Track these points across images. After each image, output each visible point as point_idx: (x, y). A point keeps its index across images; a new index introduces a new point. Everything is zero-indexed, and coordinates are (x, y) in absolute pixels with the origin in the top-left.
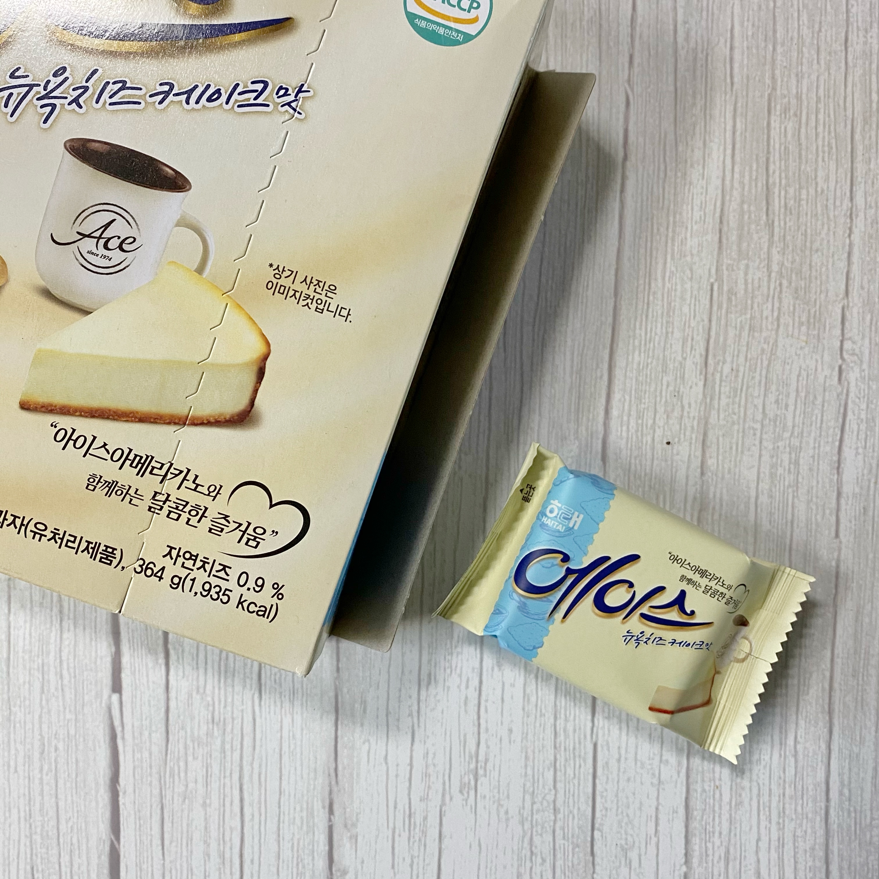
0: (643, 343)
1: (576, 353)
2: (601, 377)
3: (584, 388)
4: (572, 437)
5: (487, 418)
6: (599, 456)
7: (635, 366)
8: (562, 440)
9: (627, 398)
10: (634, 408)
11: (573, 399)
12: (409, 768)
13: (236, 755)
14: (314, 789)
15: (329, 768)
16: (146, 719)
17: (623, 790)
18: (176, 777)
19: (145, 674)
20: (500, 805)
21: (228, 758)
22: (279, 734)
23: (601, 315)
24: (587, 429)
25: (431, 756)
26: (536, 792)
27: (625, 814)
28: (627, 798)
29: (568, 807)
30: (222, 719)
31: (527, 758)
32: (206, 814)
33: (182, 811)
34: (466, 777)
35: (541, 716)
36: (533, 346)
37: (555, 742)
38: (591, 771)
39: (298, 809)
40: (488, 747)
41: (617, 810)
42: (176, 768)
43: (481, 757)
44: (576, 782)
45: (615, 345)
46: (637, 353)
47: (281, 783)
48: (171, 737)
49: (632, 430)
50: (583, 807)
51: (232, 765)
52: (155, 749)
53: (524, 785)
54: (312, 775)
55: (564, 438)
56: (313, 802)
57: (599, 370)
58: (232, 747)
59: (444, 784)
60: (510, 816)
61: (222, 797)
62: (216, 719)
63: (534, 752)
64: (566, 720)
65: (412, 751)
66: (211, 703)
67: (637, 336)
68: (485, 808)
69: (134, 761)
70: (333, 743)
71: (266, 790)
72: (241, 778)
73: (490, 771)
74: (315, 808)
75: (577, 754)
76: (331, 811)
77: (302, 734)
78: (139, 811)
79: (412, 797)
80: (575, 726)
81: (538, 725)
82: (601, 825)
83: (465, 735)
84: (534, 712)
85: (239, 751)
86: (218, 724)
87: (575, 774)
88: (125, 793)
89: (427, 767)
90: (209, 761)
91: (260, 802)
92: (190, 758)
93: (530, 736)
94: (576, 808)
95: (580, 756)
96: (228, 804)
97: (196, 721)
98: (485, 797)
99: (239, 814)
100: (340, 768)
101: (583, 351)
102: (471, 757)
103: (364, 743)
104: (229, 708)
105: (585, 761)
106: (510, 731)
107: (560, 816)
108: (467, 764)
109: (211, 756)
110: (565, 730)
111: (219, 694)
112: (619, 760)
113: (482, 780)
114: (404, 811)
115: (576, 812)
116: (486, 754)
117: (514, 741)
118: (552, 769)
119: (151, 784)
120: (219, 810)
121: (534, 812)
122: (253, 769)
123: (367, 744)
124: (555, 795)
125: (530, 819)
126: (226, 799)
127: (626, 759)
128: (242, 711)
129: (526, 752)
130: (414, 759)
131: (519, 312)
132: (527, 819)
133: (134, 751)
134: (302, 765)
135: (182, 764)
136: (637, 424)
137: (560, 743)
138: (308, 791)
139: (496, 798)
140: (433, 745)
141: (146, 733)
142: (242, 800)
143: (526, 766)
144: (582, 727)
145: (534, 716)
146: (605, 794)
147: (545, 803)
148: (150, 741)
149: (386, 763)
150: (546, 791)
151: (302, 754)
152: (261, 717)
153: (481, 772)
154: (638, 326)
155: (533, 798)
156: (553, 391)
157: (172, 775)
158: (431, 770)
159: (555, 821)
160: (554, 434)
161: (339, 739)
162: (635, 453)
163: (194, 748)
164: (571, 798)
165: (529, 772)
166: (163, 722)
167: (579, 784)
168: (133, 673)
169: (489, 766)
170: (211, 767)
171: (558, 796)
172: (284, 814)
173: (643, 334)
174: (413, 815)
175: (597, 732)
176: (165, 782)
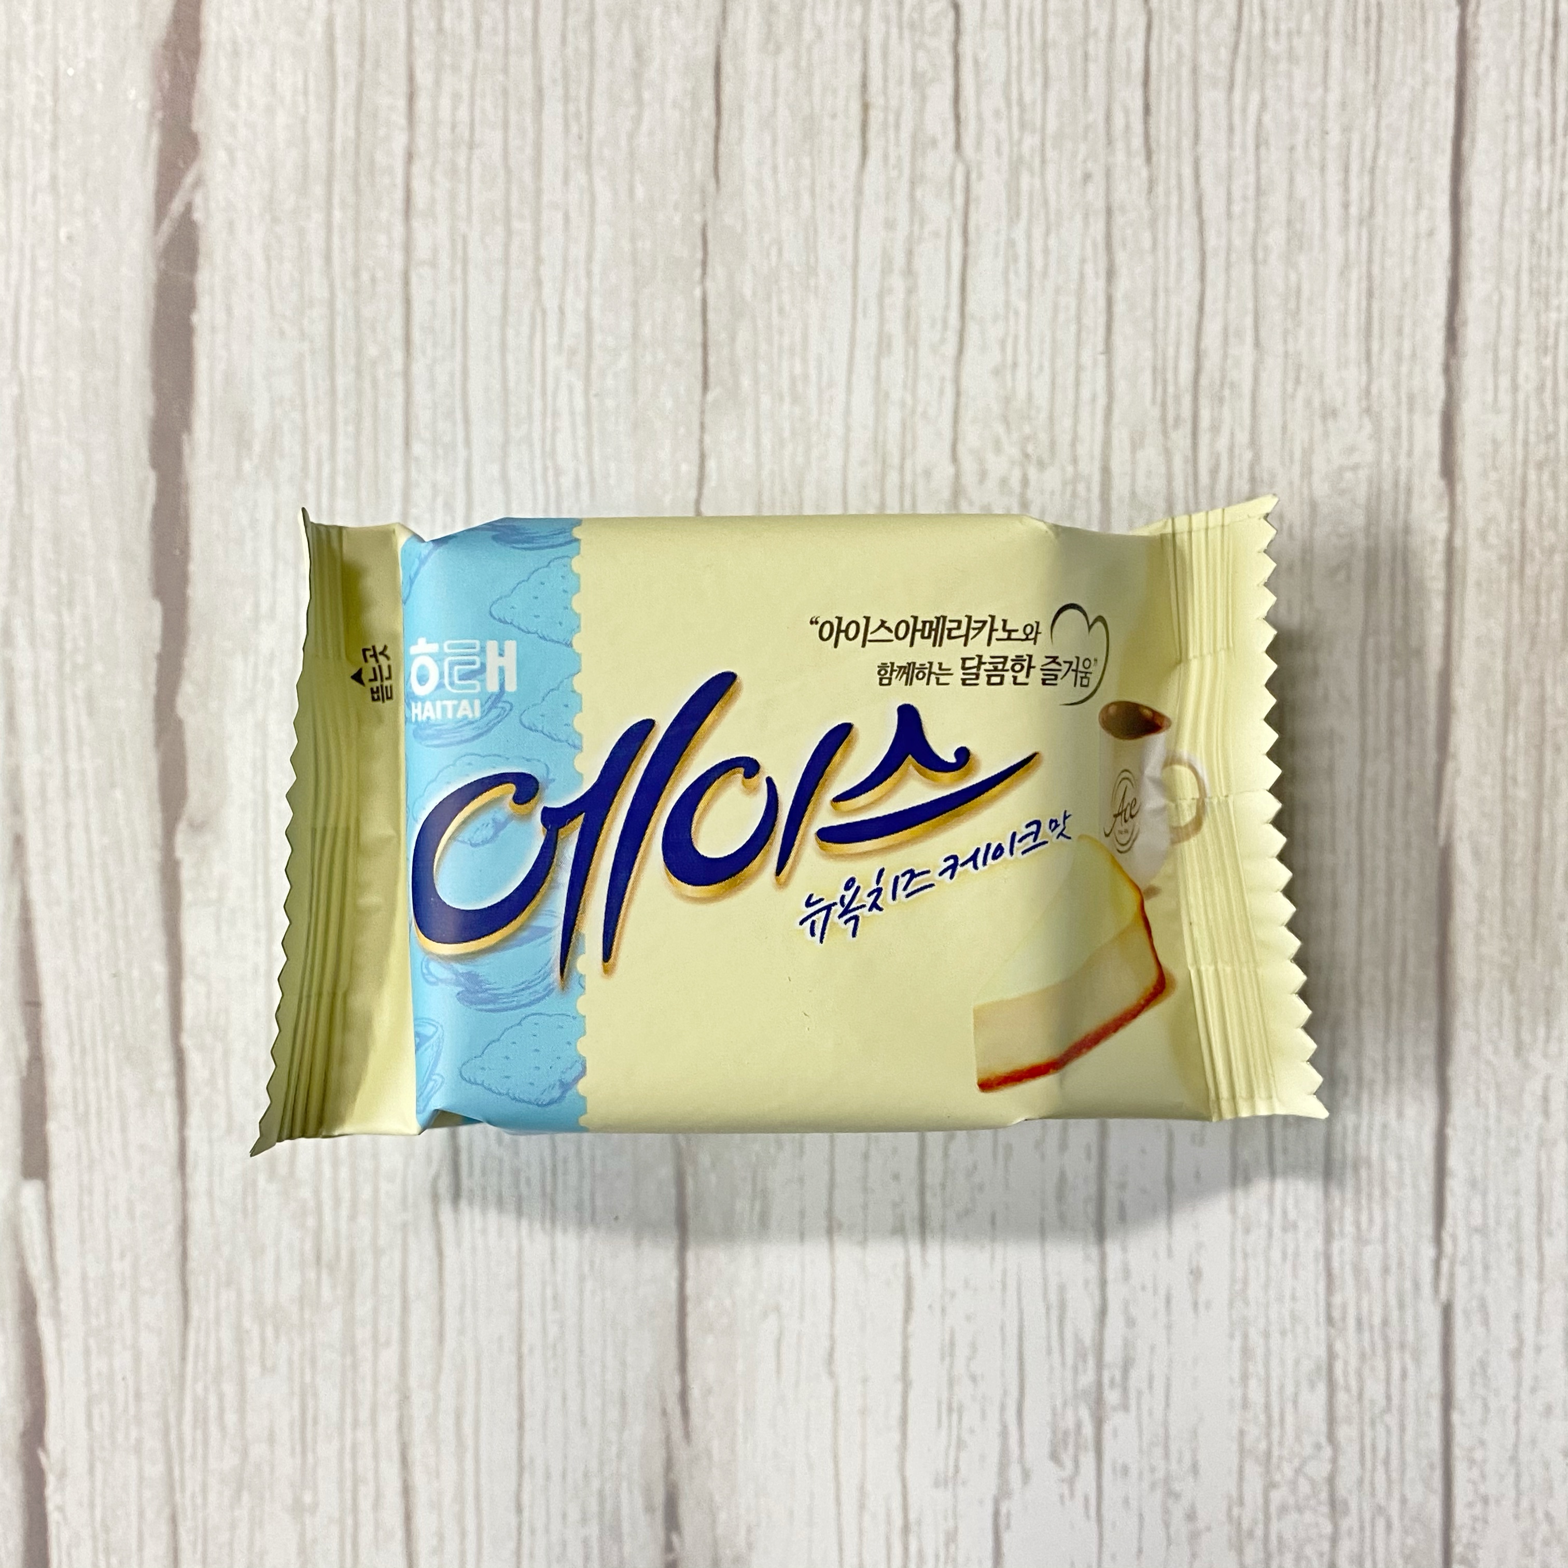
0: (1546, 135)
1: (1355, 167)
2: (1431, 233)
3: (1383, 268)
4: (1354, 408)
5: (1102, 359)
6: (1435, 464)
7: (1528, 202)
8: (1324, 418)
9: (1509, 293)
10: (1529, 322)
11: (1353, 296)
12: (899, 1387)
13: (389, 1357)
14: (619, 1456)
15: (662, 1395)
16: (122, 1256)
17: (1533, 1442)
18: (214, 1429)
19: (116, 1125)
20: (1171, 1494)
21: (366, 1369)
22: (513, 1296)
23: (1423, 57)
24: (1396, 386)
25: (962, 1351)
26: (1276, 1452)
27: (1540, 1515)
28: (1547, 1466)
29: (1373, 1494)
30: (344, 1254)
31: (1246, 1352)
32: (302, 1535)
33: (233, 1527)
34: (1070, 1413)
35: (1285, 1230)
36: (1230, 146)
37: (1329, 1305)
38: (1437, 1387)
39: (574, 1514)
40: (1131, 1322)
41: (1517, 1503)
42: (213, 1400)
43: (1113, 1354)
44: (1392, 1420)
45: (1466, 143)
46: (1530, 164)
47: (521, 1438)
48: (195, 1311)
49: (1527, 387)
50: (1415, 1494)
51: (375, 1384)
52: (150, 1345)
53: (1242, 1433)
54: (613, 1414)
55: (1330, 413)
56: (618, 1496)
57: (1424, 214)
58: (375, 1337)
59: (1004, 1434)
60: (1201, 1524)
61: (349, 1484)
62: (326, 1256)
63: (1267, 1335)
64: (1360, 1240)
65: (906, 1337)
66: (311, 1204)
67: (1530, 114)
68: (1126, 1501)
69: (88, 1383)
70: (673, 1318)
71: (477, 1461)
72: (403, 1425)
73: (1140, 1393)
74: (625, 1511)
75: (1394, 1336)
76: (672, 1521)
77: (581, 1292)
78: (107, 1530)
79: (909, 1473)
80: (1386, 1256)
81: (1276, 1255)
82: (1472, 1546)
83: (1062, 1289)
84: (1265, 1217)
85: (395, 1347)
86: (332, 1269)
87: (1388, 1398)
88: (62, 1475)
89: (951, 1383)
90: (308, 1378)
91: (460, 1497)
92: (253, 1371)
93: (1254, 1290)
94: (1396, 1496)
95: (1402, 1346)
96: (365, 1505)
97: (270, 1257)
98: (1125, 1470)
99: (399, 1534)
100: (695, 1392)
101: (1375, 158)
102: (1081, 1355)
103: (765, 1315)
104: (364, 1221)
105: (1417, 1360)
106: (1196, 1274)
107: (1349, 1522)
108: (1069, 1374)
109: (313, 1362)
110: (1357, 1270)
111: (335, 1178)
112: (1517, 1354)
113: (1115, 1421)
114: (888, 1515)
115: (1394, 1509)
116: (1127, 1345)
117: (1208, 1305)
118: (1322, 1388)
119: (138, 1449)
120: (341, 1522)
121: (1273, 1509)
122: (437, 1399)
123: (772, 1319)
124: (1334, 1460)
125: (1259, 1532)
126: (362, 1489)
127: (1538, 1349)
128: (405, 1225)
129: (1246, 1336)
130: (913, 1361)
131: (1187, 50)
132: (1251, 1534)
133: (87, 1352)
134: (582, 1384)
135: (229, 1389)
136: (1541, 369)
137: (1344, 1307)
138: (602, 1464)
139: (1160, 1474)
140: (968, 1318)
141: (123, 1299)
142: (407, 1491)
143: (1245, 1377)
144: (1408, 1260)
145: (1263, 1232)
146: (1478, 1455)
147: (1304, 1487)
148: (135, 1320)
149: (832, 1374)
150: (1308, 1450)
151: (581, 1351)
152: (459, 1244)
153: (1112, 1397)
154: (1529, 89)
155: (1268, 1472)
156: (1293, 277)
157: (201, 1421)
158: (964, 1391)
159: (1334, 1540)
160: (1299, 402)
161: (690, 1307)
162: (1539, 452)
163: (263, 1340)
164: (1381, 1469)
165: (1256, 1394)
166: (173, 1263)
167: (1402, 1428)
168: (82, 1120)
169: (1137, 1376)
170: (315, 1395)
171: (1342, 1462)
172: (533, 1532)
173: (1546, 112)
174: (914, 1528)
175: (1452, 1275)
176: (180, 1440)
